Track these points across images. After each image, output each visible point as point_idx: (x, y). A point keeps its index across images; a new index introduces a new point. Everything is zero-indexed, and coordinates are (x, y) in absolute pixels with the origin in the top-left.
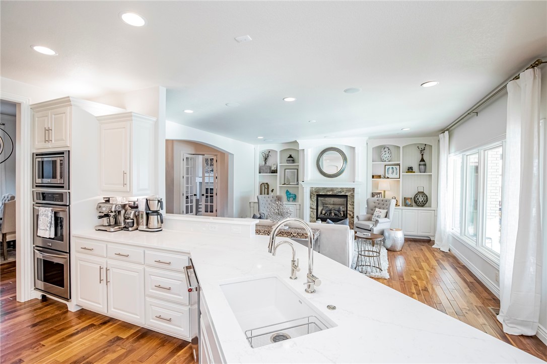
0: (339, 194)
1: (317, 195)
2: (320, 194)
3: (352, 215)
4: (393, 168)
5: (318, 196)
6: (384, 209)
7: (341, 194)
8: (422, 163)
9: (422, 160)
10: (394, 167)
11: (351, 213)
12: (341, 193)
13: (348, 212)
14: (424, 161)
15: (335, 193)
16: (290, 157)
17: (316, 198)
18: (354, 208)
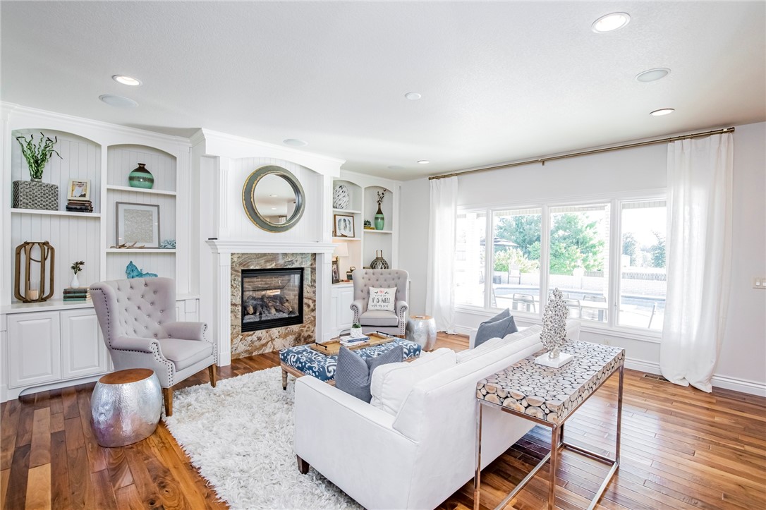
0: (290, 267)
1: (243, 271)
2: (252, 268)
3: (312, 305)
4: (345, 220)
5: (246, 273)
6: (389, 287)
7: (293, 267)
8: (380, 216)
9: (379, 212)
10: (346, 218)
11: (310, 302)
12: (293, 263)
13: (305, 301)
14: (382, 213)
15: (281, 263)
16: (141, 168)
17: (240, 279)
18: (314, 292)
